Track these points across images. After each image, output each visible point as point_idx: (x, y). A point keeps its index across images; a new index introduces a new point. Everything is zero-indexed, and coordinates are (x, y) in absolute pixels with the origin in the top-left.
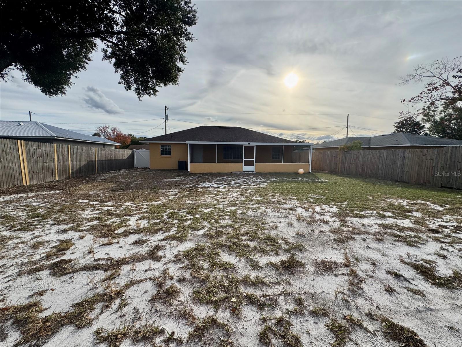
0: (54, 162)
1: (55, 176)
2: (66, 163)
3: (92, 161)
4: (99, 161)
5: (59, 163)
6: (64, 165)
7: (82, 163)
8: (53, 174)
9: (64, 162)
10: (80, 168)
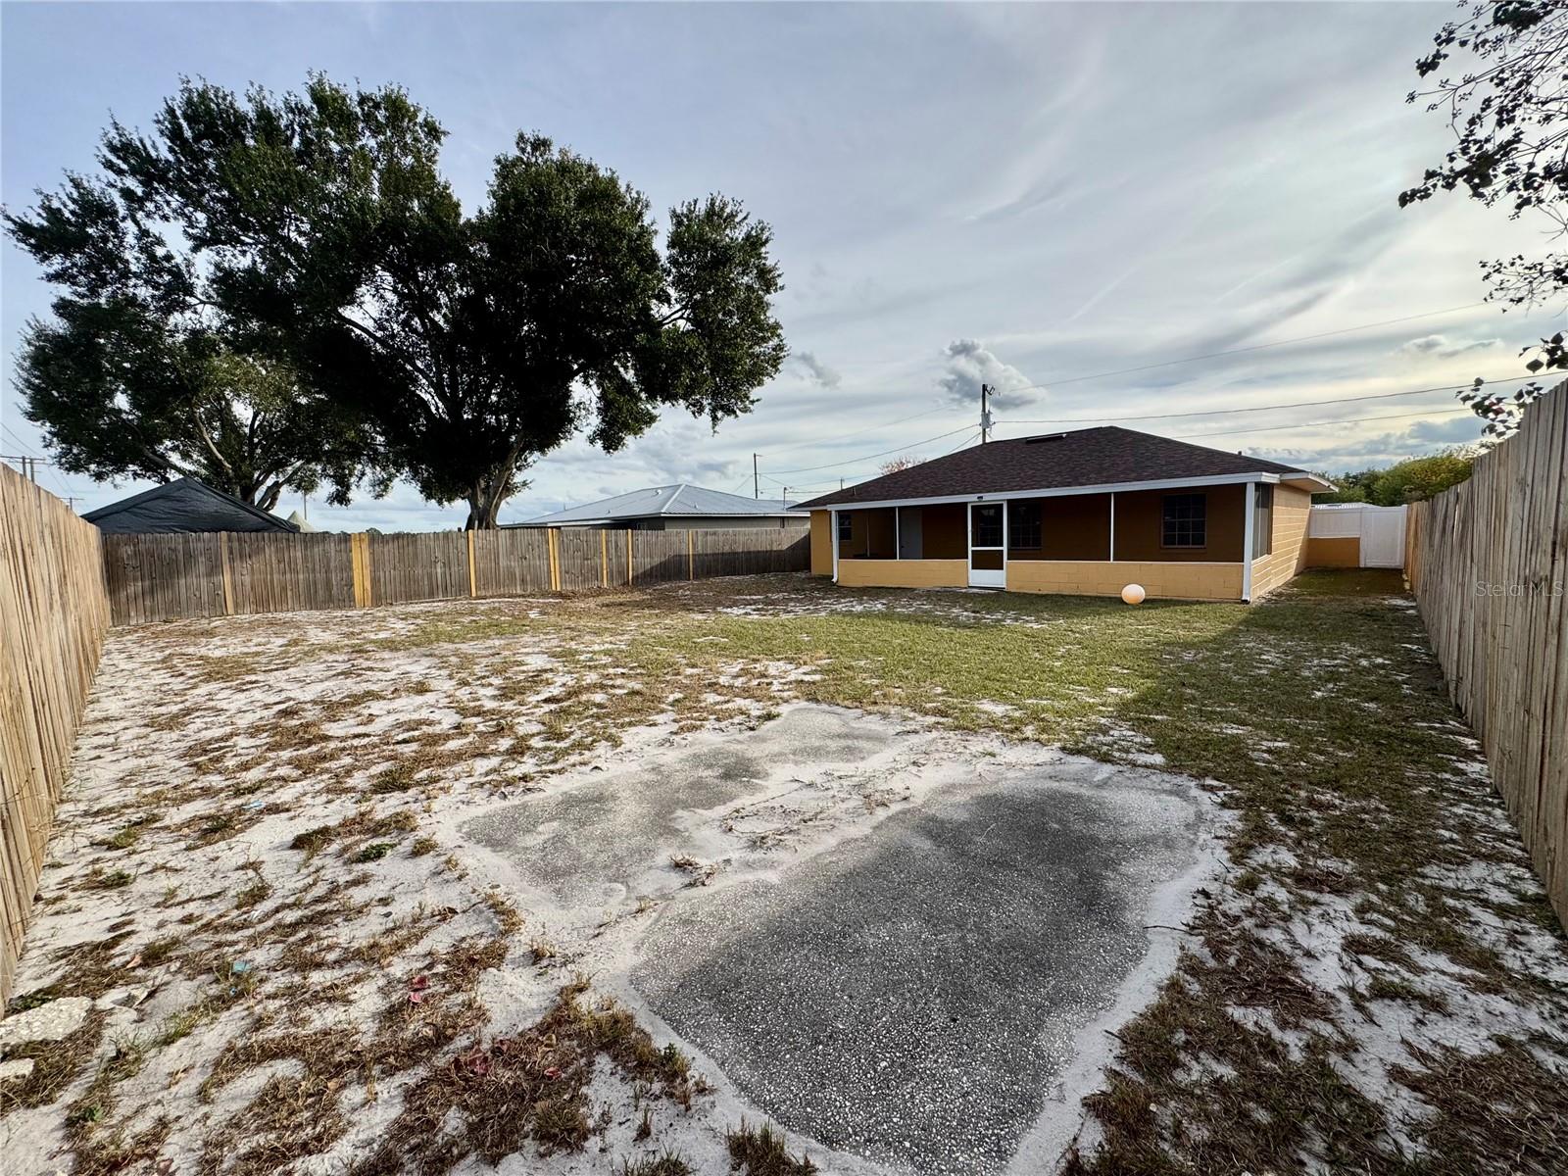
0: (601, 558)
1: (602, 581)
2: (624, 560)
3: (680, 556)
4: (699, 555)
5: (610, 560)
6: (619, 565)
7: (657, 561)
8: (597, 577)
9: (619, 557)
10: (652, 568)
